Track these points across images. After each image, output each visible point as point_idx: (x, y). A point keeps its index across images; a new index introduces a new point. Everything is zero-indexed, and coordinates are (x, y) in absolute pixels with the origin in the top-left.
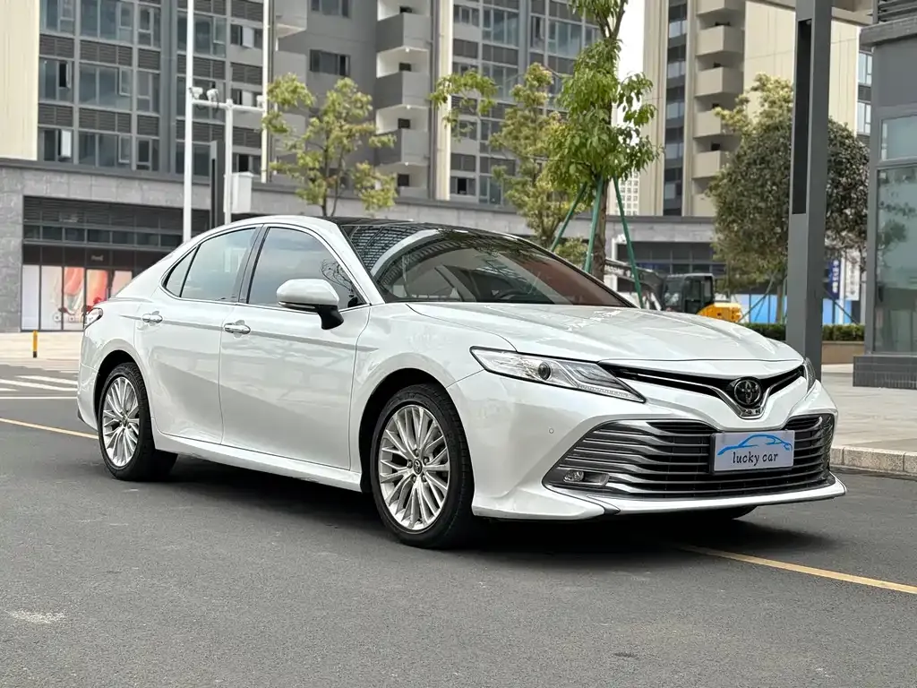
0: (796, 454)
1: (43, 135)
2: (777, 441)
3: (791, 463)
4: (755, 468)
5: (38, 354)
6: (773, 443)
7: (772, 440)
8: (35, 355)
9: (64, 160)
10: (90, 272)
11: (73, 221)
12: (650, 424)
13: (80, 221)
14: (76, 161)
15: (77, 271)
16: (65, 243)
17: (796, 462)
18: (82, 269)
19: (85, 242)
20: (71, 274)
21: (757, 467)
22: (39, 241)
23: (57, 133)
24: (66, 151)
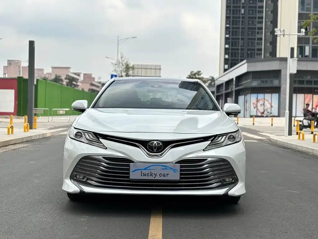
0: (181, 174)
1: (299, 48)
2: (168, 168)
3: (179, 178)
4: (154, 179)
5: (273, 125)
6: (166, 169)
7: (165, 168)
8: (272, 125)
9: (306, 56)
10: (314, 96)
11: (309, 78)
12: (103, 158)
13: (311, 78)
14: (311, 56)
15: (310, 96)
16: (305, 86)
17: (181, 178)
18: (312, 95)
19: (313, 85)
20: (307, 97)
21: (156, 178)
22: (297, 85)
23: (304, 47)
24: (307, 53)
